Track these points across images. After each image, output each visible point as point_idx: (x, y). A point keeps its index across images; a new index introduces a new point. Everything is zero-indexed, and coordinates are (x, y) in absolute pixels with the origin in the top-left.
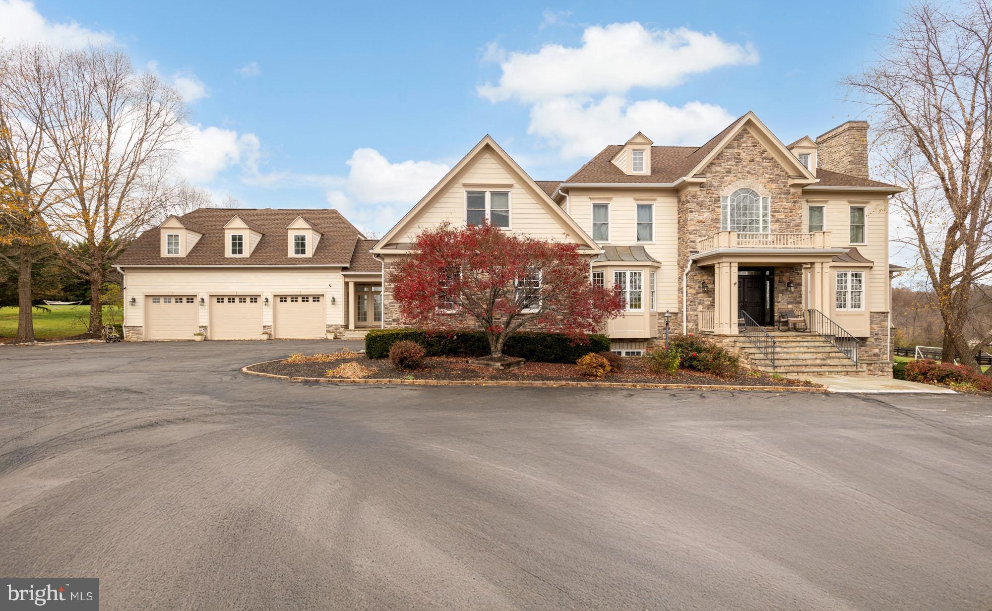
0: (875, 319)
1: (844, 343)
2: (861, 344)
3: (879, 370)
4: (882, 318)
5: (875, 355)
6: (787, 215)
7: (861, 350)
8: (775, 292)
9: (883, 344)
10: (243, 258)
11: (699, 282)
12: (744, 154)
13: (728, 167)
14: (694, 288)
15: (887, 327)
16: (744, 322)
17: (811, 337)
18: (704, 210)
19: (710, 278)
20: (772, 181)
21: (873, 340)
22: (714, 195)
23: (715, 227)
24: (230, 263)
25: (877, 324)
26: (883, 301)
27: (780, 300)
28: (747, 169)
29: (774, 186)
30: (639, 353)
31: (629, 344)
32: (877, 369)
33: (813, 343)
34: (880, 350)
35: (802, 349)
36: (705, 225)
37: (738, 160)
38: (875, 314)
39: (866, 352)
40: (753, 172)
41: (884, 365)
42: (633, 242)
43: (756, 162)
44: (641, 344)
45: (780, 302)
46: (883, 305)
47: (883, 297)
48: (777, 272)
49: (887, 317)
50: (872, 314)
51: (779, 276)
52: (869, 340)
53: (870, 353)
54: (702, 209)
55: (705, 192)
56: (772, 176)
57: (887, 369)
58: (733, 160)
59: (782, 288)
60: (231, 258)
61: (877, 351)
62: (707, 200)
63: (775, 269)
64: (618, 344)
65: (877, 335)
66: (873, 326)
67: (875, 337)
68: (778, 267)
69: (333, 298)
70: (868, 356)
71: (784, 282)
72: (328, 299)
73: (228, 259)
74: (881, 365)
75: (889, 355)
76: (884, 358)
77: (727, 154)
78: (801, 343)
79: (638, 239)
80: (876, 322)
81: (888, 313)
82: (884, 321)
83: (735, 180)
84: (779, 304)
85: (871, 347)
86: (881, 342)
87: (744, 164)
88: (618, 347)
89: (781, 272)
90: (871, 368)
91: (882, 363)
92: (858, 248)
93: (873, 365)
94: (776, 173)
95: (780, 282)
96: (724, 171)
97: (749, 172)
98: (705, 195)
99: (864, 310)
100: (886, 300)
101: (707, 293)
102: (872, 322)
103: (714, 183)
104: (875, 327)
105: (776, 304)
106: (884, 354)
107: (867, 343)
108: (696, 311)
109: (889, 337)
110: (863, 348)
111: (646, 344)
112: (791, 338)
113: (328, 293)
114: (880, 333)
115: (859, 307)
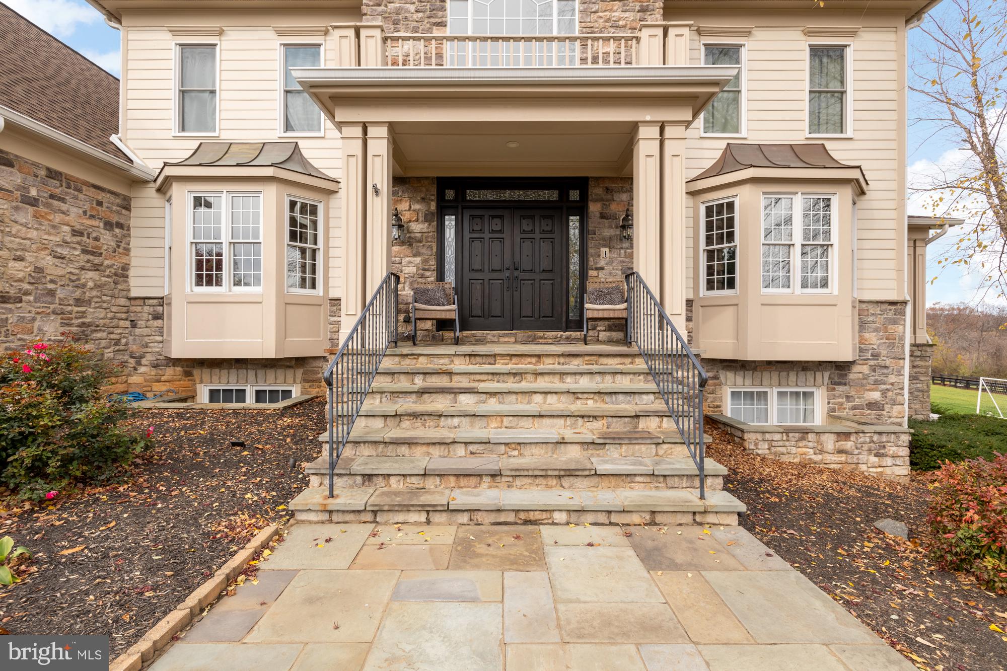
0: (871, 319)
1: (792, 377)
2: (836, 379)
3: (870, 450)
4: (890, 315)
5: (871, 405)
7: (836, 393)
8: (591, 244)
9: (892, 379)
15: (902, 338)
16: (454, 315)
17: (618, 360)
19: (417, 206)
21: (865, 369)
25: (877, 330)
26: (893, 274)
27: (602, 263)
30: (287, 394)
31: (261, 373)
32: (866, 447)
33: (608, 378)
34: (884, 393)
35: (551, 399)
38: (870, 306)
39: (848, 397)
41: (884, 438)
42: (274, 132)
44: (290, 373)
45: (602, 268)
46: (894, 284)
47: (892, 264)
48: (595, 191)
49: (903, 314)
50: (864, 306)
51: (602, 200)
52: (856, 368)
53: (857, 402)
57: (892, 450)
59: (608, 232)
61: (876, 396)
63: (591, 183)
64: (233, 372)
65: (875, 356)
66: (867, 335)
67: (872, 363)
68: (598, 179)
70: (854, 408)
71: (614, 217)
74: (876, 438)
75: (906, 406)
76: (894, 413)
78: (569, 379)
79: (288, 127)
80: (873, 326)
81: (905, 303)
82: (895, 322)
84: (602, 274)
85: (861, 385)
86: (886, 375)
88: (233, 378)
89: (607, 189)
90: (849, 445)
91: (880, 433)
92: (829, 145)
93: (853, 438)
95: (603, 216)
99: (836, 292)
100: (900, 271)
101: (411, 245)
102: (862, 325)
104: (872, 338)
105: (592, 273)
106: (894, 403)
107: (851, 376)
109: (907, 363)
110: (841, 388)
111: (299, 373)
112: (549, 360)
114: (884, 352)
115: (825, 283)
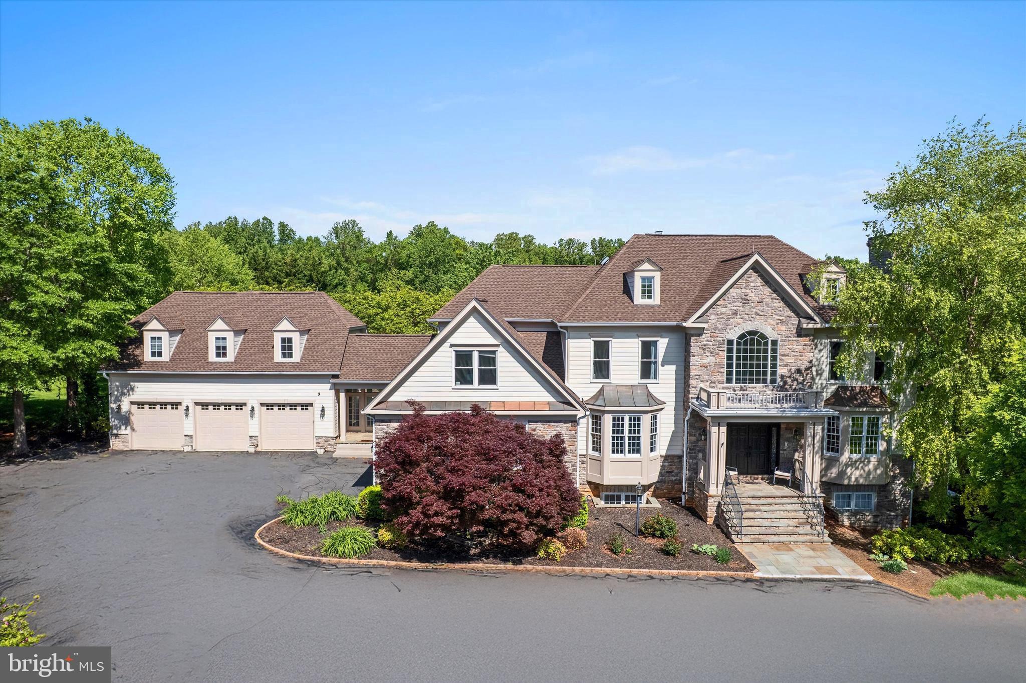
6: (797, 359)
8: (781, 440)
10: (228, 363)
11: (700, 429)
12: (752, 295)
13: (735, 308)
14: (695, 435)
18: (707, 354)
20: (782, 322)
22: (718, 339)
23: (718, 372)
24: (214, 369)
27: (786, 448)
28: (754, 310)
29: (783, 328)
36: (708, 370)
37: (745, 301)
40: (761, 313)
42: (636, 380)
43: (764, 303)
45: (786, 450)
50: (895, 458)
54: (705, 353)
55: (709, 335)
56: (781, 318)
58: (740, 300)
59: (789, 436)
60: (215, 363)
62: (711, 343)
69: (323, 408)
72: (317, 409)
73: (212, 363)
77: (734, 295)
79: (642, 378)
83: (741, 322)
87: (753, 304)
88: (617, 490)
92: (883, 386)
94: (786, 314)
96: (730, 312)
97: (757, 314)
98: (709, 338)
103: (718, 326)
105: (781, 452)
108: (695, 458)
113: (317, 402)
